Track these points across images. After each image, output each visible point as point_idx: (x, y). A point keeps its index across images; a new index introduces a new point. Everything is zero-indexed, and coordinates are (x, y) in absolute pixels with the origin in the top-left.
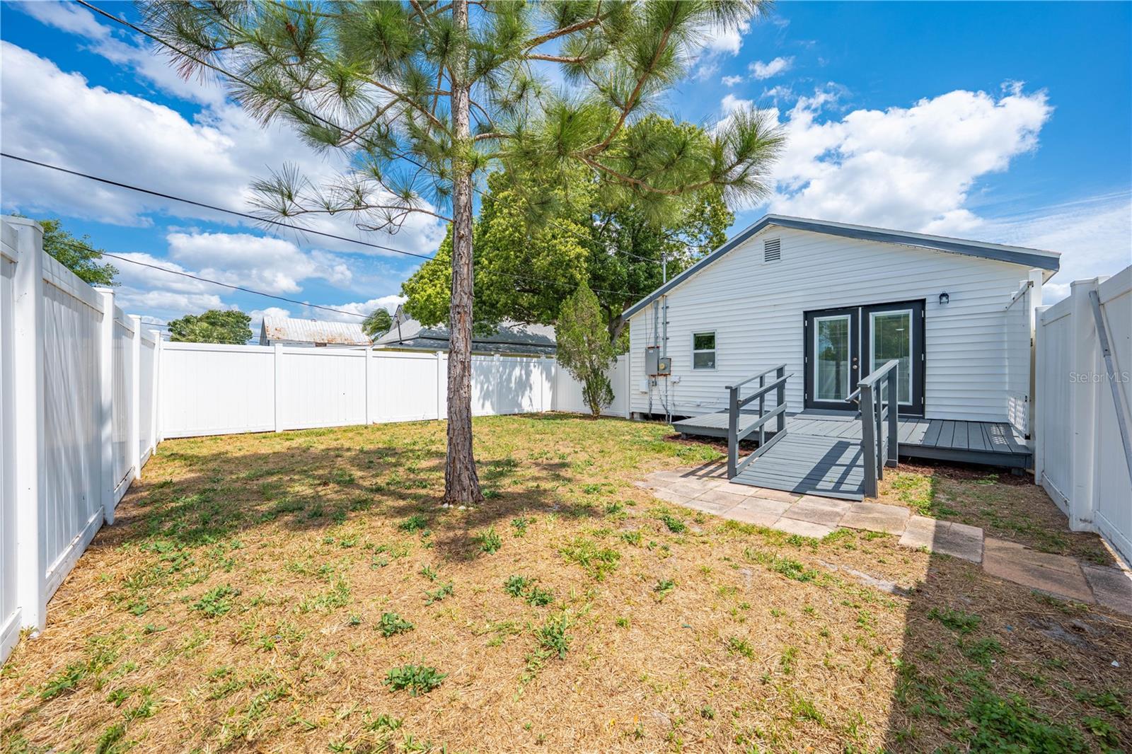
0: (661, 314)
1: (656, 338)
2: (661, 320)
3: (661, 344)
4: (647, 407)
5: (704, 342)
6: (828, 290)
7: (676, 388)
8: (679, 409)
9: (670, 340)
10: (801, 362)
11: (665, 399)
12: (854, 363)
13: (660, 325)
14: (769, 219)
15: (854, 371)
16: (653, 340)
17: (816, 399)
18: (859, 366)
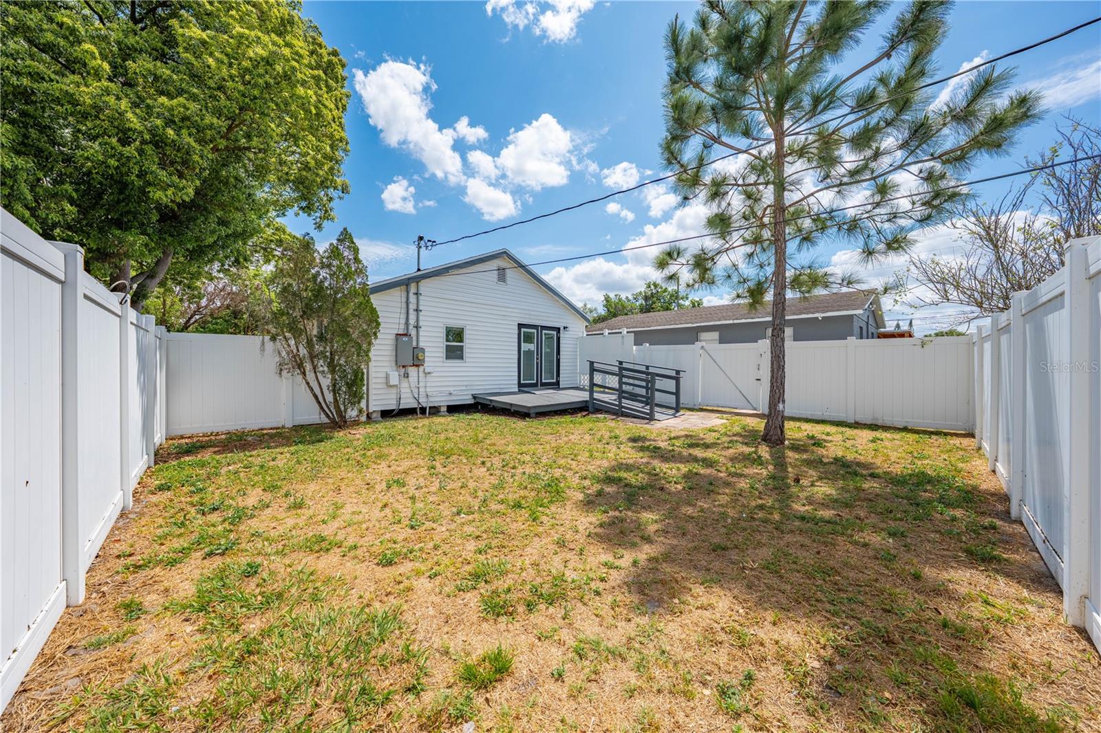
0: (413, 299)
1: (407, 324)
2: (412, 307)
3: (413, 332)
4: (394, 402)
5: (455, 335)
6: (528, 312)
7: (429, 378)
8: (432, 399)
9: (423, 328)
10: (516, 357)
11: (417, 391)
12: (537, 359)
13: (411, 311)
14: (505, 253)
15: (537, 363)
16: (402, 326)
17: (522, 382)
18: (539, 361)
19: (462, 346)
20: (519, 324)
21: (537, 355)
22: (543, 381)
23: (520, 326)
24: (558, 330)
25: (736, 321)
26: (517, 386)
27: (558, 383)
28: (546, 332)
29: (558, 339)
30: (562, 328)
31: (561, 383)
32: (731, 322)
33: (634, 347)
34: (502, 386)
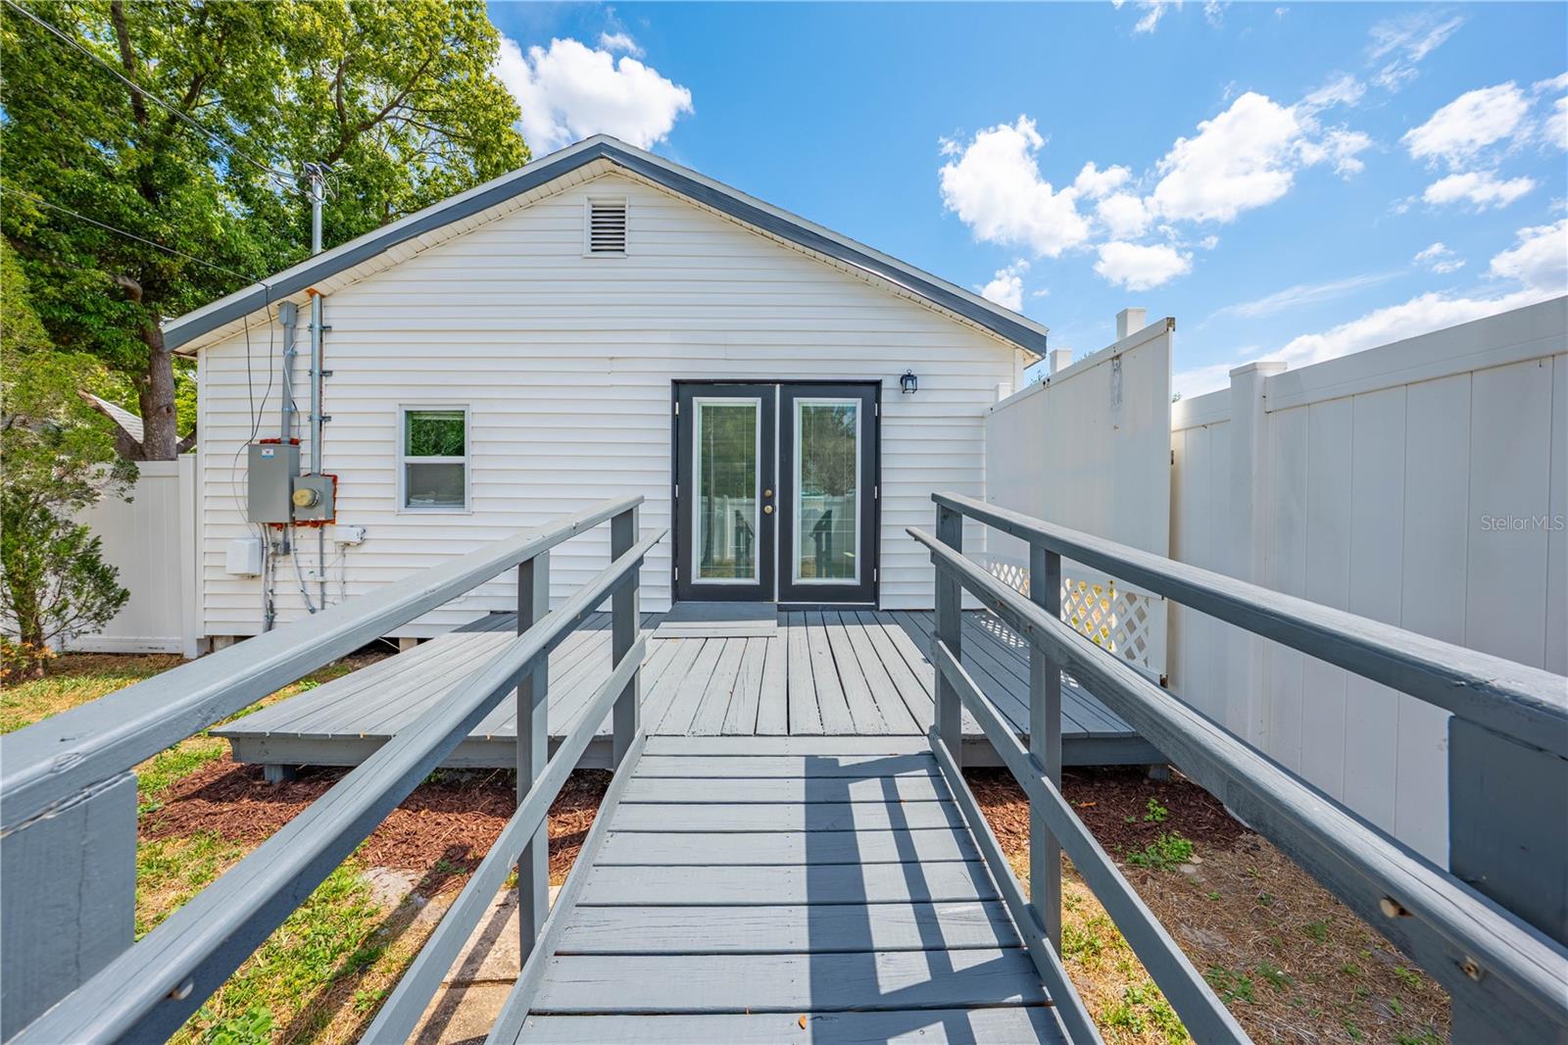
0: (304, 342)
1: (290, 412)
2: (303, 364)
3: (305, 433)
4: (258, 616)
5: (436, 434)
7: (353, 558)
9: (334, 424)
10: (666, 495)
11: (318, 591)
12: (767, 500)
13: (302, 378)
14: (601, 146)
15: (767, 517)
16: (276, 420)
17: (698, 580)
18: (775, 509)
19: (461, 466)
20: (676, 383)
21: (767, 485)
22: (797, 580)
23: (683, 390)
24: (871, 389)
26: (668, 594)
27: (870, 589)
28: (813, 402)
29: (877, 422)
30: (890, 385)
31: (885, 591)
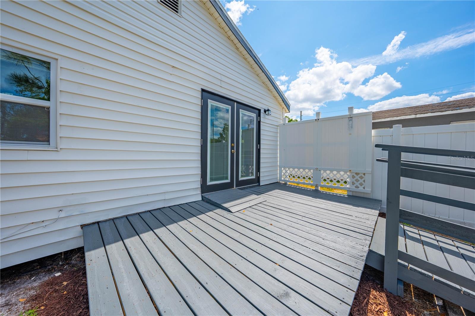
6: (219, 76)
10: (198, 143)
12: (232, 148)
15: (232, 154)
17: (209, 183)
18: (235, 151)
19: (46, 111)
20: (203, 92)
21: (232, 142)
22: (241, 179)
23: (205, 94)
24: (258, 112)
25: (418, 116)
26: (199, 192)
27: (258, 179)
29: (259, 123)
30: (262, 111)
31: (261, 179)
32: (413, 116)
33: (373, 132)
34: (167, 197)
